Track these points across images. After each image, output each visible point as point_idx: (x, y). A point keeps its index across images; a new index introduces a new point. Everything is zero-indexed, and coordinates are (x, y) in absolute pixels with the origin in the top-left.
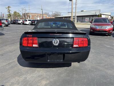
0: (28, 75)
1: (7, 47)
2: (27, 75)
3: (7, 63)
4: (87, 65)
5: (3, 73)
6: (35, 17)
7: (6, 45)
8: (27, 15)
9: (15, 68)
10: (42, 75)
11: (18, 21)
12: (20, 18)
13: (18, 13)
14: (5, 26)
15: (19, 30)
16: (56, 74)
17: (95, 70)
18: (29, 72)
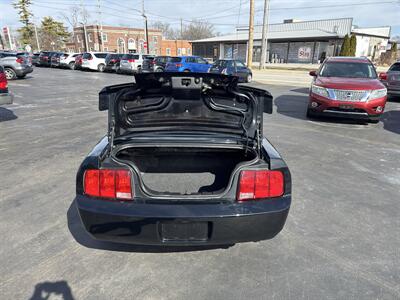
0: (102, 277)
1: (31, 169)
2: (99, 277)
3: (36, 235)
4: (285, 240)
5: (27, 272)
6: (120, 41)
7: (26, 163)
8: (93, 33)
9: (63, 252)
10: (143, 278)
11: (58, 55)
12: (67, 45)
13: (60, 25)
14: (13, 79)
15: (64, 94)
16: (189, 275)
17: (305, 260)
18: (106, 267)
